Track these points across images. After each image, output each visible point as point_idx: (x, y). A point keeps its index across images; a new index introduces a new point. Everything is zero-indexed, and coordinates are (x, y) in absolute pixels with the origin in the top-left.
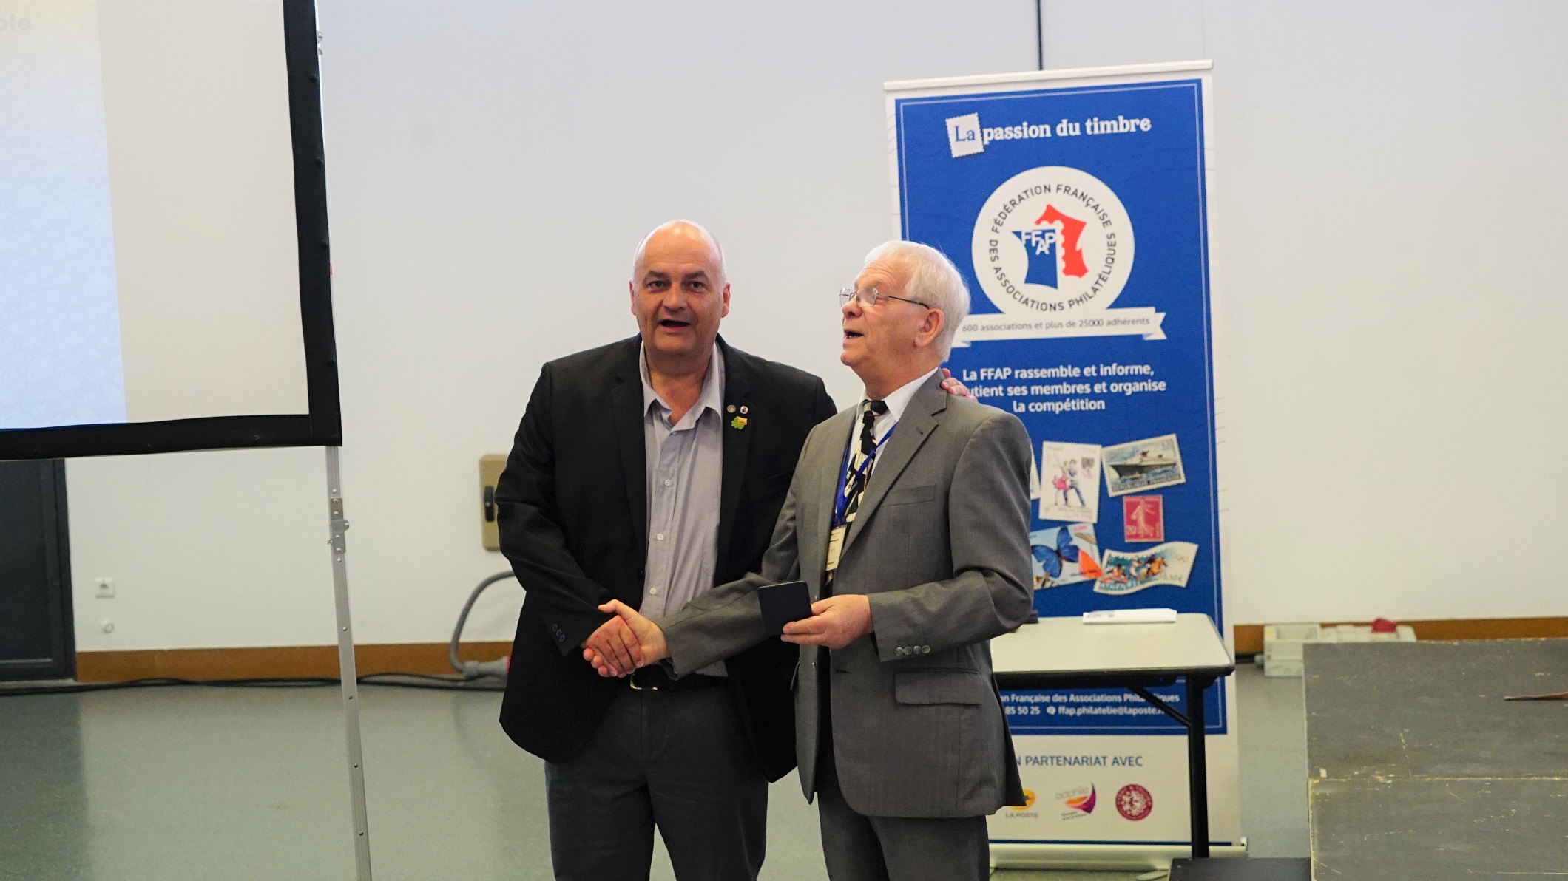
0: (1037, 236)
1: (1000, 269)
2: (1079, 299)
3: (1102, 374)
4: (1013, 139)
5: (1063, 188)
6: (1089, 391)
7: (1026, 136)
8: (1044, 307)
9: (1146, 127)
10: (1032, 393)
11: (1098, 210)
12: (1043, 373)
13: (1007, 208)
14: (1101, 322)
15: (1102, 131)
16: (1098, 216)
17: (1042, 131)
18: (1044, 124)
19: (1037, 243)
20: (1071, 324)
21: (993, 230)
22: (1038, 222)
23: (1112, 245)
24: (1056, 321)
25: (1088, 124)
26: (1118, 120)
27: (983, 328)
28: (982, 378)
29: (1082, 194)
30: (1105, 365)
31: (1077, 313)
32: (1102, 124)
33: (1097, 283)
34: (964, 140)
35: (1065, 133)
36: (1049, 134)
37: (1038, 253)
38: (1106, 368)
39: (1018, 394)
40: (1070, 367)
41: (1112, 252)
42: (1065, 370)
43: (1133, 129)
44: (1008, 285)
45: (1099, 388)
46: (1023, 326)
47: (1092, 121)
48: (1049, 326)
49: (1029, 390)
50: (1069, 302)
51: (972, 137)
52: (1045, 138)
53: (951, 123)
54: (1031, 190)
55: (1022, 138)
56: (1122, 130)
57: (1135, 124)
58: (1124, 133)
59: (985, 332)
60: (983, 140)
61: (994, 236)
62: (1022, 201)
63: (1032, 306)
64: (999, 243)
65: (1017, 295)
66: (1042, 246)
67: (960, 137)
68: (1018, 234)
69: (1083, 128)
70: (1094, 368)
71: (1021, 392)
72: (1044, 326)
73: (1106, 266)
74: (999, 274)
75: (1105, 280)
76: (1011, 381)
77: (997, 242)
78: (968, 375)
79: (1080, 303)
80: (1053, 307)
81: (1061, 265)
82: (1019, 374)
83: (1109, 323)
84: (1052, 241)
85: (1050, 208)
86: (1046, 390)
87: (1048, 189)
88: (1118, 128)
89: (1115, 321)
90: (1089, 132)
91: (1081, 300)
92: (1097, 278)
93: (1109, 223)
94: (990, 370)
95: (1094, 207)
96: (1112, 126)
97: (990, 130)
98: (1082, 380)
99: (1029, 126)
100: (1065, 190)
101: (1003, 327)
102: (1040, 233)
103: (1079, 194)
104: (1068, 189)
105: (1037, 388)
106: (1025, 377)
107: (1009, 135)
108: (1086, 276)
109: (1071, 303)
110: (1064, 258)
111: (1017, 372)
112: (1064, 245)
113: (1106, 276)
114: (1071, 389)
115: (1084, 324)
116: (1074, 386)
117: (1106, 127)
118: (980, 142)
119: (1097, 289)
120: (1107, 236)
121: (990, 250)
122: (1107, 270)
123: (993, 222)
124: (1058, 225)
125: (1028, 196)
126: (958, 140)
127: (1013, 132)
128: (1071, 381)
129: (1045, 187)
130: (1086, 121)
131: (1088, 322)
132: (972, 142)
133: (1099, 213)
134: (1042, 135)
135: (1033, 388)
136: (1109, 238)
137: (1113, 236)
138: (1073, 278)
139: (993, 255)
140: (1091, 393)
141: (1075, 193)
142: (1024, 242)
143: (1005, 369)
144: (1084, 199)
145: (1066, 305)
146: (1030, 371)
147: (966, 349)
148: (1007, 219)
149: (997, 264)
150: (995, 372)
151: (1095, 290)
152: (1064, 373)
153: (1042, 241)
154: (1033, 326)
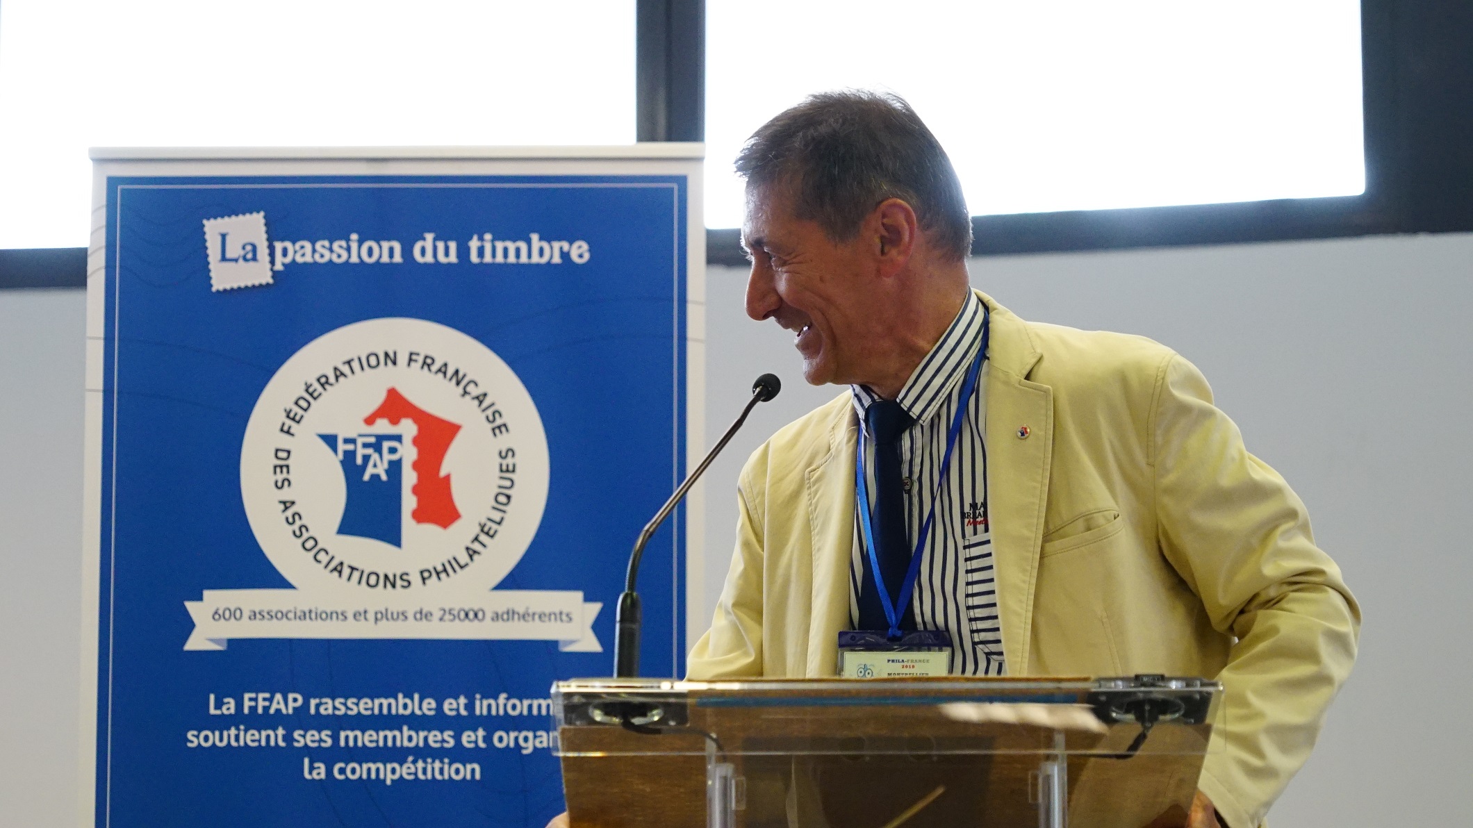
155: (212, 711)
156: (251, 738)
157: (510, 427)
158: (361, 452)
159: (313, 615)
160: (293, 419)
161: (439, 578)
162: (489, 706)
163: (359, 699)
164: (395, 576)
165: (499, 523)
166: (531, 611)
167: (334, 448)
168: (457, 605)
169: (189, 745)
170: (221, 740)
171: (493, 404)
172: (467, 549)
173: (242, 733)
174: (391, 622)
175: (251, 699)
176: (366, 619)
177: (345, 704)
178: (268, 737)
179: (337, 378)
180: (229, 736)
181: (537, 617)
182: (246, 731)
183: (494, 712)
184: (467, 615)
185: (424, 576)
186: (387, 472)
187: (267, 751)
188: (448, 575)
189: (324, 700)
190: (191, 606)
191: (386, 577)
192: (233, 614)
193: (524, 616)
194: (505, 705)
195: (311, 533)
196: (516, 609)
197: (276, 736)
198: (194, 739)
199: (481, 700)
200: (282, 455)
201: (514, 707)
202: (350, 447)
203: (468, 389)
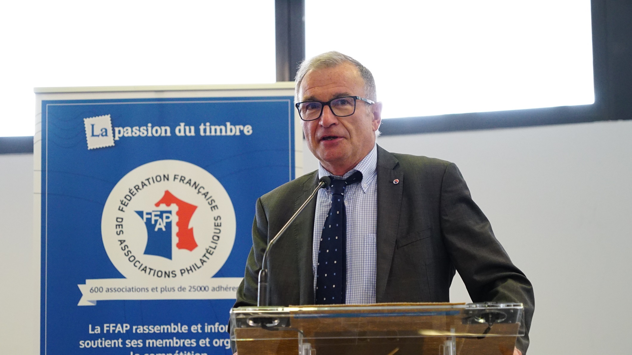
0: (156, 216)
1: (124, 241)
2: (189, 268)
3: (206, 331)
4: (139, 136)
5: (179, 178)
6: (195, 345)
7: (150, 135)
8: (160, 274)
9: (248, 132)
10: (147, 345)
11: (207, 197)
12: (157, 329)
13: (132, 192)
14: (207, 289)
15: (213, 133)
16: (207, 202)
17: (164, 131)
18: (165, 126)
19: (156, 221)
20: (182, 289)
21: (119, 209)
22: (157, 205)
23: (218, 226)
24: (169, 286)
25: (202, 127)
26: (226, 126)
27: (108, 290)
28: (105, 332)
29: (195, 183)
30: (209, 324)
31: (187, 280)
32: (213, 128)
33: (205, 255)
34: (98, 136)
35: (182, 134)
36: (169, 134)
37: (156, 229)
38: (209, 327)
39: (135, 346)
40: (179, 324)
41: (218, 231)
42: (176, 327)
43: (238, 133)
44: (130, 255)
45: (202, 342)
46: (141, 290)
47: (205, 125)
48: (163, 290)
49: (144, 343)
50: (181, 270)
51: (105, 133)
52: (166, 137)
53: (88, 122)
54: (153, 178)
55: (146, 136)
56: (229, 133)
57: (240, 129)
58: (230, 136)
59: (109, 293)
60: (114, 136)
61: (120, 214)
62: (145, 187)
63: (149, 274)
64: (124, 220)
65: (137, 264)
66: (160, 224)
67: (95, 134)
68: (140, 214)
69: (197, 131)
70: (199, 326)
71: (138, 344)
72: (159, 290)
73: (212, 242)
74: (123, 245)
75: (211, 254)
76: (129, 335)
77: (122, 219)
78: (93, 329)
79: (190, 272)
80: (167, 274)
81: (175, 240)
82: (136, 329)
83: (214, 289)
84: (168, 220)
85: (167, 193)
86: (158, 343)
87: (166, 178)
88: (226, 132)
89: (219, 288)
90: (202, 133)
91: (191, 269)
92: (205, 251)
93: (216, 208)
94: (112, 325)
95: (204, 194)
96: (221, 130)
97: (121, 129)
98: (189, 335)
99: (152, 127)
100: (181, 179)
101: (124, 290)
102: (159, 213)
103: (192, 183)
104: (183, 178)
105: (151, 341)
106: (142, 332)
107: (136, 133)
108: (196, 250)
109: (183, 271)
110: (178, 235)
111: (134, 328)
112: (178, 224)
113: (212, 250)
114: (181, 343)
115: (192, 290)
116: (182, 341)
117: (216, 130)
118: (112, 138)
119: (204, 261)
120: (215, 218)
121: (116, 225)
122: (213, 245)
123: (120, 202)
124: (174, 208)
125: (150, 184)
126: (93, 135)
127: (140, 131)
128: (179, 336)
129: (164, 176)
130: (200, 125)
131: (196, 288)
132: (105, 137)
133: (207, 199)
134: (163, 134)
135: (147, 341)
136: (216, 219)
137: (219, 218)
138: (185, 251)
139: (119, 230)
140: (196, 346)
141: (189, 182)
142: (145, 220)
143: (124, 325)
144: (196, 188)
145: (178, 273)
146: (145, 327)
147: (92, 306)
148: (131, 201)
149: (121, 237)
150: (116, 327)
151: (203, 262)
152: (174, 329)
153: (160, 220)
154: (150, 289)
155: (90, 332)
156: (107, 343)
157: (218, 206)
158: (154, 218)
159: (134, 290)
160: (124, 205)
161: (189, 273)
162: (211, 328)
163: (154, 326)
164: (169, 272)
165: (215, 249)
166: (229, 287)
167: (142, 217)
168: (196, 285)
169: (81, 347)
170: (94, 344)
171: (211, 197)
172: (201, 260)
173: (103, 342)
174: (168, 292)
175: (107, 327)
176: (157, 291)
177: (148, 328)
178: (115, 343)
179: (143, 186)
180: (98, 343)
181: (231, 289)
182: (105, 340)
183: (213, 331)
184: (201, 289)
185: (182, 272)
186: (165, 227)
187: (115, 349)
188: (192, 271)
189: (139, 327)
190: (80, 286)
191: (165, 273)
192: (99, 290)
193: (226, 289)
194: (218, 328)
195: (132, 254)
196: (223, 286)
197: (118, 342)
198: (83, 344)
199: (208, 325)
200: (119, 220)
201: (222, 329)
202: (149, 216)
203: (201, 190)
